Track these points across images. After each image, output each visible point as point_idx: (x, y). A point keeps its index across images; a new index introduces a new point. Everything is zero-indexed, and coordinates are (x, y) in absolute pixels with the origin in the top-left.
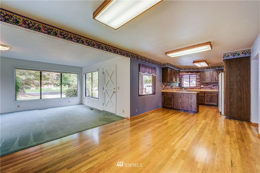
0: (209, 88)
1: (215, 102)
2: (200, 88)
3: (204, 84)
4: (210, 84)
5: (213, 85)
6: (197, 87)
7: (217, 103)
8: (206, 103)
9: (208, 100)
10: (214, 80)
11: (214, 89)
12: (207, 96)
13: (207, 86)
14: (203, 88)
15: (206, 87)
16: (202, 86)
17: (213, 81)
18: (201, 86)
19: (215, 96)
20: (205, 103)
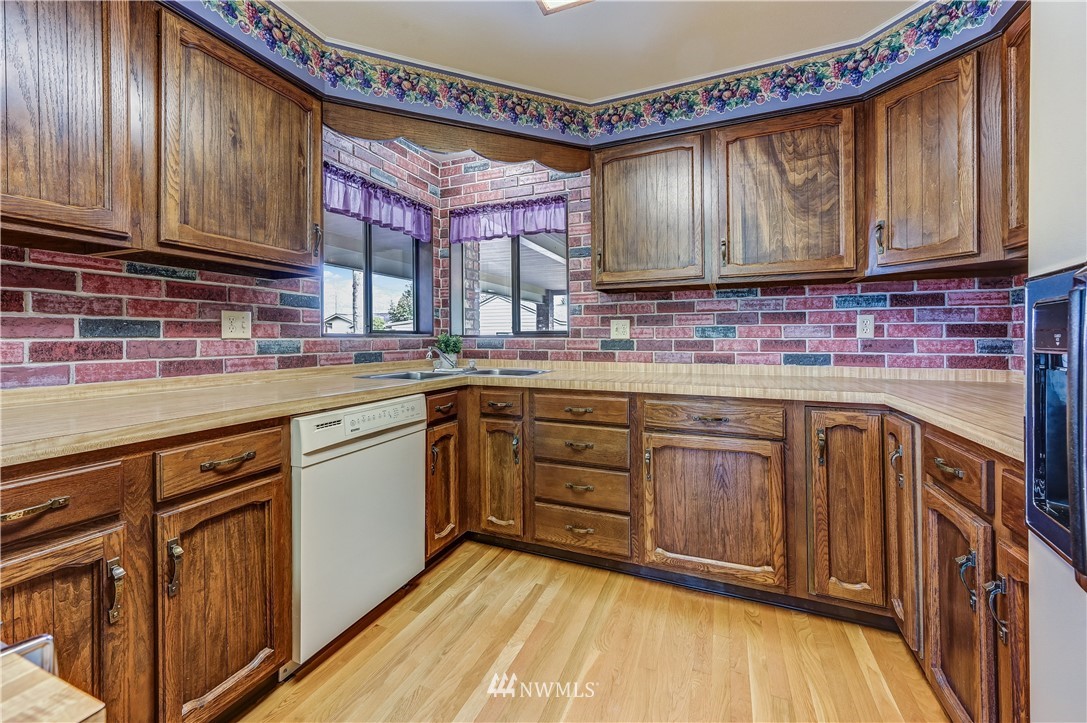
0: (680, 346)
1: (754, 540)
2: (597, 345)
3: (635, 309)
4: (689, 307)
5: (722, 319)
6: (577, 334)
7: (778, 561)
8: (655, 555)
9: (679, 511)
10: (737, 252)
11: (729, 360)
12: (667, 454)
13: (666, 321)
14: (626, 345)
15: (651, 333)
16: (620, 330)
17: (726, 256)
18: (606, 321)
19: (757, 465)
20: (643, 551)
